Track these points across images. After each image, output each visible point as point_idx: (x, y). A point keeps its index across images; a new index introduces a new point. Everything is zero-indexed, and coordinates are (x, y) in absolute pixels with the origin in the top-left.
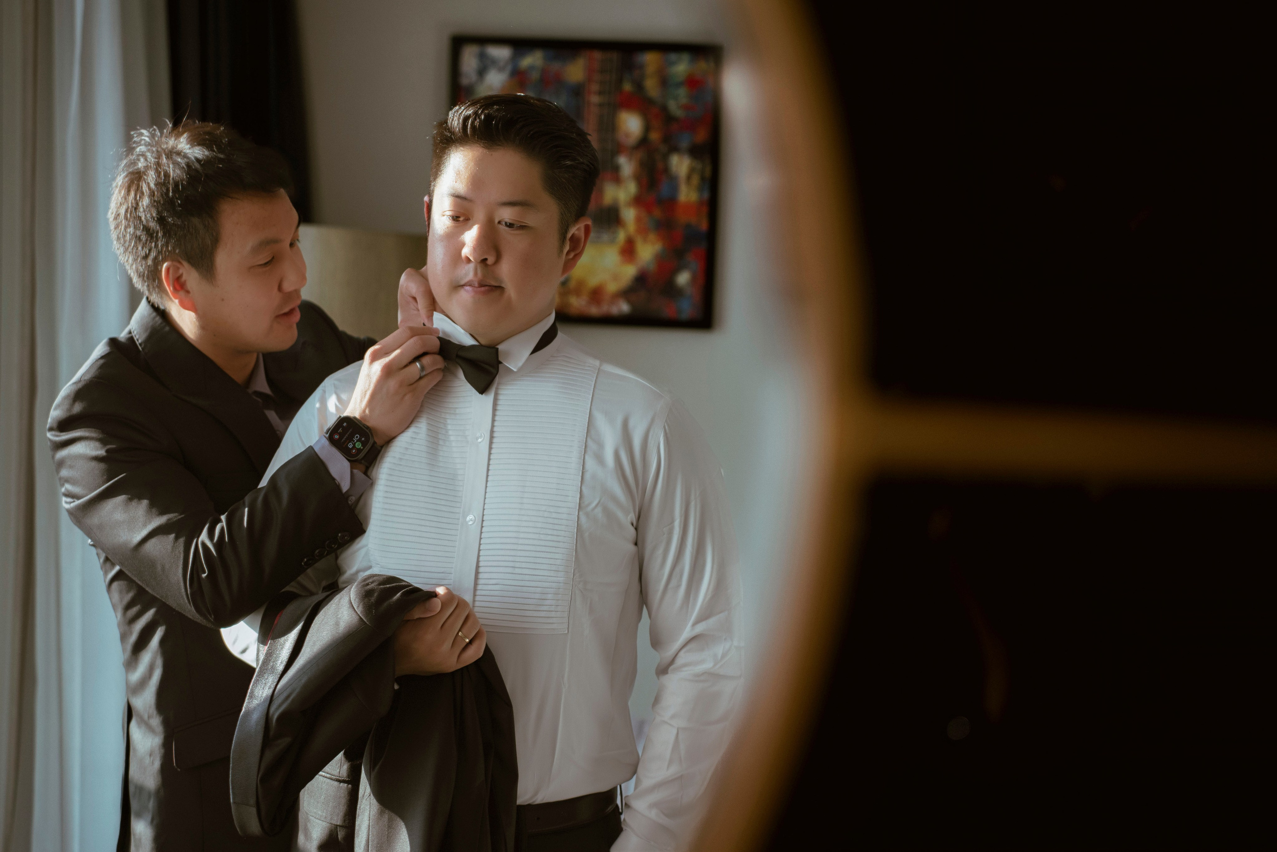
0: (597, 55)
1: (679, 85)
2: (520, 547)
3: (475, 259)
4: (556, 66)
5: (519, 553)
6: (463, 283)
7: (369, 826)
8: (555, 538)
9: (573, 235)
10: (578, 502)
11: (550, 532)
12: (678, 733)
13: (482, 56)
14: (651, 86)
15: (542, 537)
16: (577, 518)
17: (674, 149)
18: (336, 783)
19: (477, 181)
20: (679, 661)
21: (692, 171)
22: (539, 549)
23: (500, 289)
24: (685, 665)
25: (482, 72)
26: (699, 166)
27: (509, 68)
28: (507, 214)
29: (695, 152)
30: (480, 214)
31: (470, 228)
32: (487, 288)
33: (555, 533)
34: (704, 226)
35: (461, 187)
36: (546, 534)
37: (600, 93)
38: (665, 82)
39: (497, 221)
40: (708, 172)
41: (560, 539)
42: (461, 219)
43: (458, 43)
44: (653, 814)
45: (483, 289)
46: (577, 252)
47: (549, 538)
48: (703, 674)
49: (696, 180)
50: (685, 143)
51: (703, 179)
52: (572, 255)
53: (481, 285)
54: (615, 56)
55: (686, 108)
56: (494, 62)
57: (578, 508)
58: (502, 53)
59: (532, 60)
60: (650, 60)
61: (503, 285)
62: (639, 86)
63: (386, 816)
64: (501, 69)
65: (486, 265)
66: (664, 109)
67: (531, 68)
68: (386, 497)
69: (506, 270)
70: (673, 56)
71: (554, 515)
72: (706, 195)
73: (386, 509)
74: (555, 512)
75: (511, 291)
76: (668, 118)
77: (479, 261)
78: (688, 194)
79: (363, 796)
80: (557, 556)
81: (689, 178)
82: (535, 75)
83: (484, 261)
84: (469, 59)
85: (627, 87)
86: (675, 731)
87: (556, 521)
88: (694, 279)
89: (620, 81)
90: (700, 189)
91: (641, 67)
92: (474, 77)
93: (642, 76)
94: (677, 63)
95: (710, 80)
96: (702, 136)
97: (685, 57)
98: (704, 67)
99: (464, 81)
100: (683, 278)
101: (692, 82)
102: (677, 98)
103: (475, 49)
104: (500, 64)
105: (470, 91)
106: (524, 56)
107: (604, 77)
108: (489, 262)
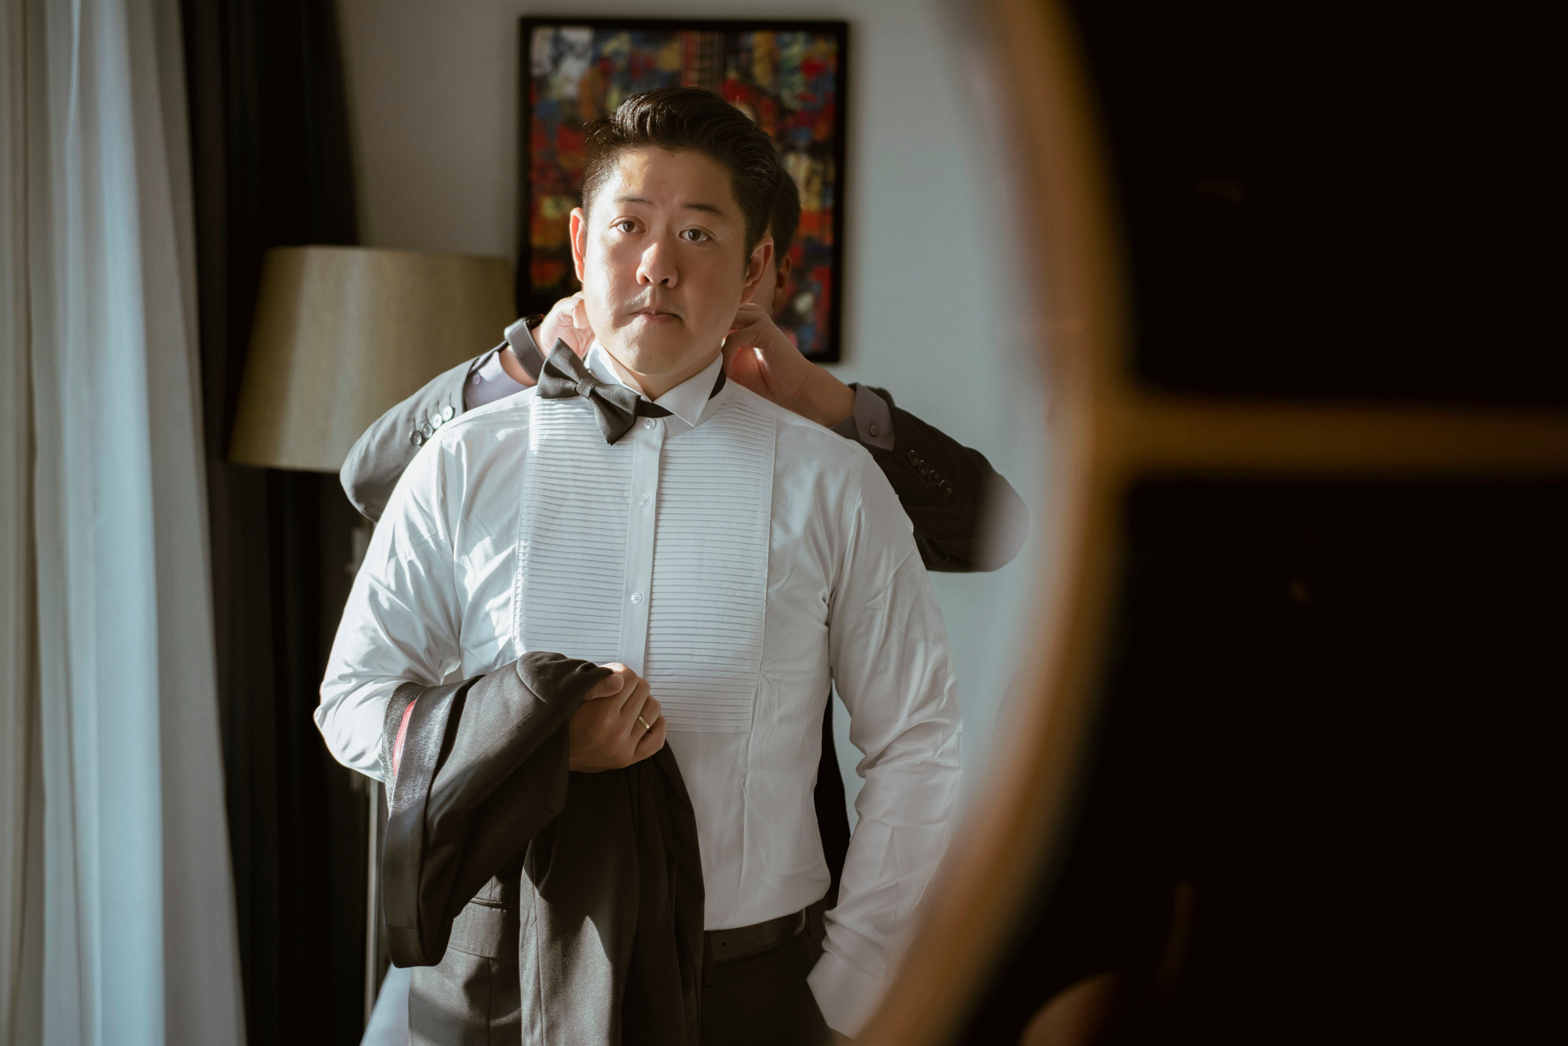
0: (696, 37)
1: (793, 71)
2: (700, 632)
3: (654, 280)
4: (645, 51)
5: (698, 638)
6: (636, 308)
7: (538, 956)
8: (741, 620)
10: (766, 577)
11: (734, 613)
12: (893, 834)
13: (557, 41)
14: (761, 72)
15: (726, 619)
16: (765, 596)
17: (791, 148)
18: (487, 909)
19: (653, 182)
20: (894, 752)
21: (812, 173)
22: (722, 633)
23: (678, 319)
24: (901, 756)
25: (557, 60)
26: (820, 168)
27: (589, 55)
29: (814, 151)
30: (656, 226)
31: (647, 245)
32: (665, 317)
33: (741, 614)
34: (828, 240)
35: (636, 189)
36: (731, 616)
38: (777, 67)
39: (678, 233)
40: (831, 176)
41: (747, 621)
42: (635, 230)
43: (528, 25)
44: (865, 929)
45: (661, 317)
47: (734, 620)
48: (922, 763)
49: (816, 185)
50: (802, 141)
51: (825, 183)
52: (751, 282)
53: (659, 312)
54: (716, 38)
55: (802, 98)
56: (571, 47)
57: (766, 584)
58: (580, 37)
59: (618, 45)
60: (759, 41)
61: (682, 316)
62: (746, 73)
63: (559, 943)
64: (580, 56)
65: (667, 288)
66: (777, 100)
67: (617, 53)
68: (532, 575)
69: (690, 294)
70: (787, 37)
71: (739, 593)
72: (829, 203)
73: (533, 589)
74: (740, 590)
75: (691, 320)
76: (783, 112)
77: (659, 281)
78: (809, 202)
79: (527, 922)
80: (743, 641)
81: (808, 182)
82: (621, 63)
83: (665, 282)
84: (542, 45)
85: (732, 75)
86: (889, 831)
87: (741, 600)
88: (817, 304)
89: (724, 68)
90: (822, 196)
91: (750, 50)
92: (547, 66)
93: (751, 62)
94: (787, 45)
95: (831, 65)
96: (823, 131)
97: (801, 37)
98: (824, 48)
99: (536, 71)
100: (804, 303)
101: (809, 67)
102: (792, 87)
103: (548, 32)
104: (579, 50)
105: (544, 83)
106: (607, 40)
107: (706, 64)
108: (670, 284)
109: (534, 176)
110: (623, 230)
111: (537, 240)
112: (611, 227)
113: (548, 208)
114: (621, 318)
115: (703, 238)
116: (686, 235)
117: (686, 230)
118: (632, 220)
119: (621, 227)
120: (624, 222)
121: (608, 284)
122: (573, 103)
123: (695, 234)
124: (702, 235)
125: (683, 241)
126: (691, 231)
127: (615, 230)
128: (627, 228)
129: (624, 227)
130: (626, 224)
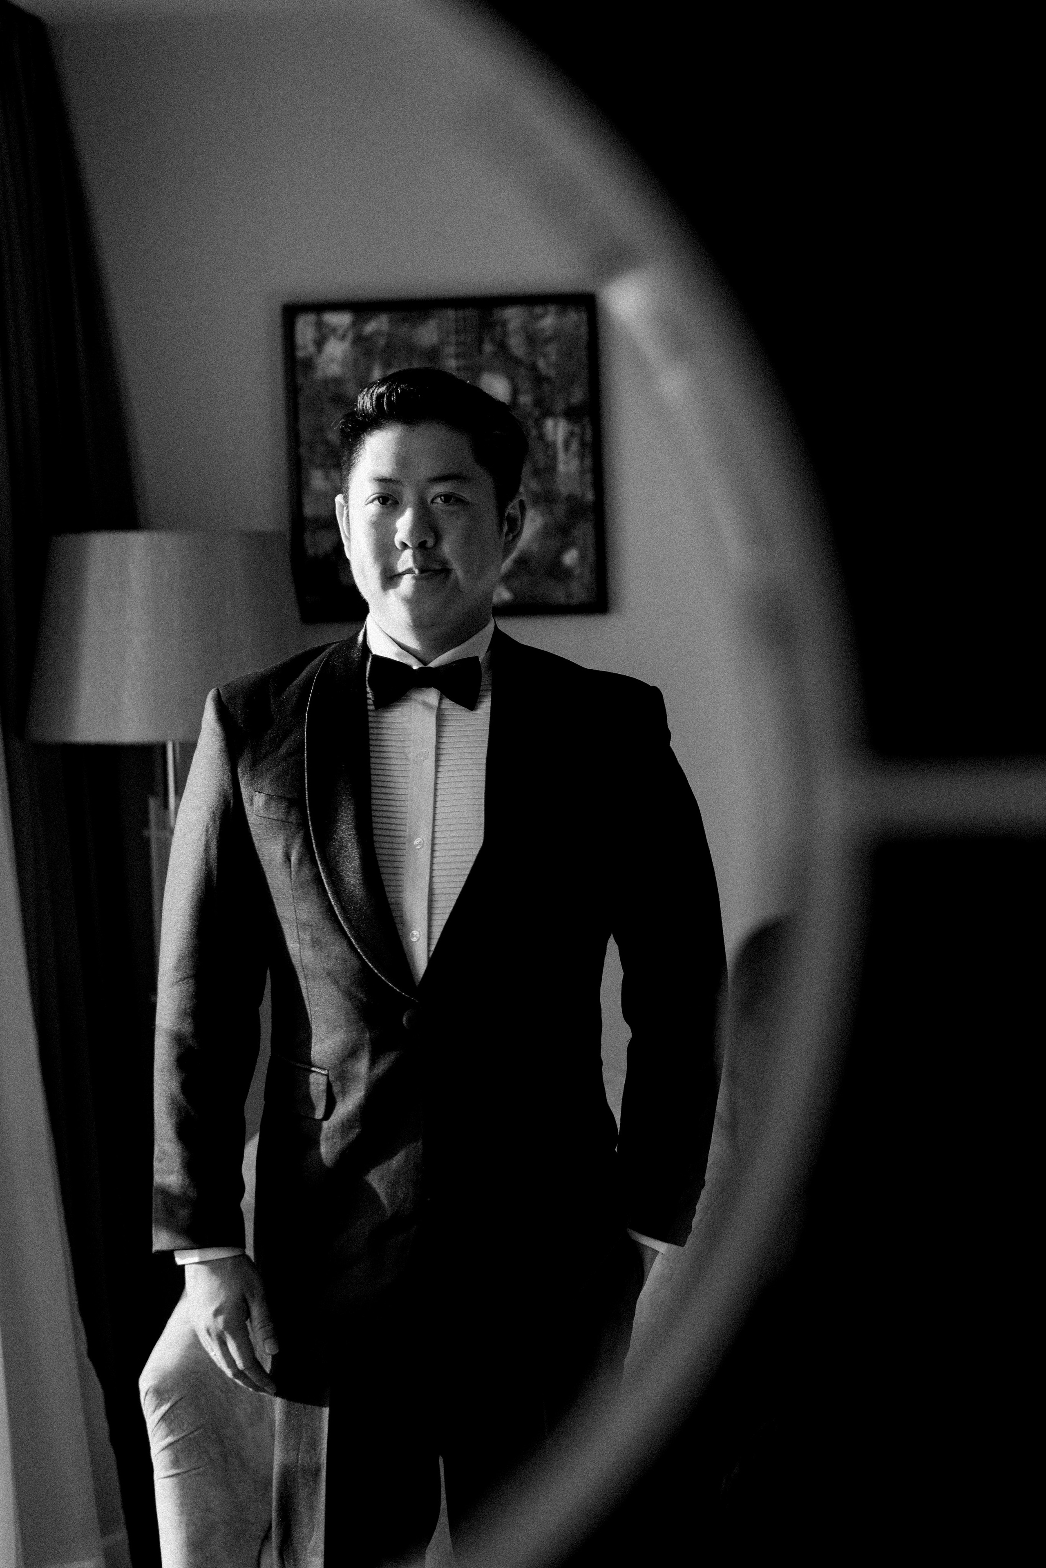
0: (451, 314)
1: (548, 341)
3: (413, 544)
4: (404, 330)
6: (401, 571)
9: (509, 514)
13: (320, 325)
14: (517, 345)
17: (548, 413)
21: (569, 436)
23: (445, 571)
25: (320, 343)
26: (577, 429)
27: (350, 335)
29: (571, 414)
30: (409, 495)
31: (402, 513)
32: (428, 574)
34: (590, 496)
35: (386, 469)
37: (457, 356)
38: (532, 339)
39: (429, 499)
40: (588, 437)
42: (389, 502)
43: (291, 312)
46: (516, 532)
49: (575, 446)
50: (559, 407)
51: (583, 444)
52: (510, 537)
53: (422, 571)
54: (471, 313)
55: (557, 366)
56: (334, 330)
58: (341, 320)
59: (377, 325)
60: (514, 316)
62: (502, 345)
64: (343, 338)
65: (425, 551)
66: (534, 367)
67: (378, 333)
70: (539, 310)
72: (588, 462)
76: (539, 380)
77: (417, 545)
78: (567, 464)
81: (567, 445)
82: (381, 342)
83: (422, 544)
84: (305, 329)
85: (489, 347)
88: (582, 557)
89: (480, 341)
90: (582, 457)
91: (504, 324)
92: (311, 349)
93: (505, 334)
94: (542, 316)
96: (578, 395)
97: (552, 309)
98: (574, 318)
99: (300, 354)
100: (571, 557)
101: (561, 337)
102: (545, 356)
103: (311, 318)
104: (340, 332)
105: (309, 364)
106: (366, 321)
107: (462, 338)
108: (428, 545)
109: (303, 451)
110: (379, 504)
111: (307, 513)
112: (369, 503)
113: (317, 480)
114: (390, 582)
116: (438, 500)
117: (437, 496)
118: (384, 496)
119: (376, 502)
120: (378, 498)
122: (338, 381)
123: (447, 499)
124: (453, 499)
125: (436, 505)
126: (442, 496)
127: (371, 505)
128: (381, 502)
129: (379, 502)
130: (380, 499)
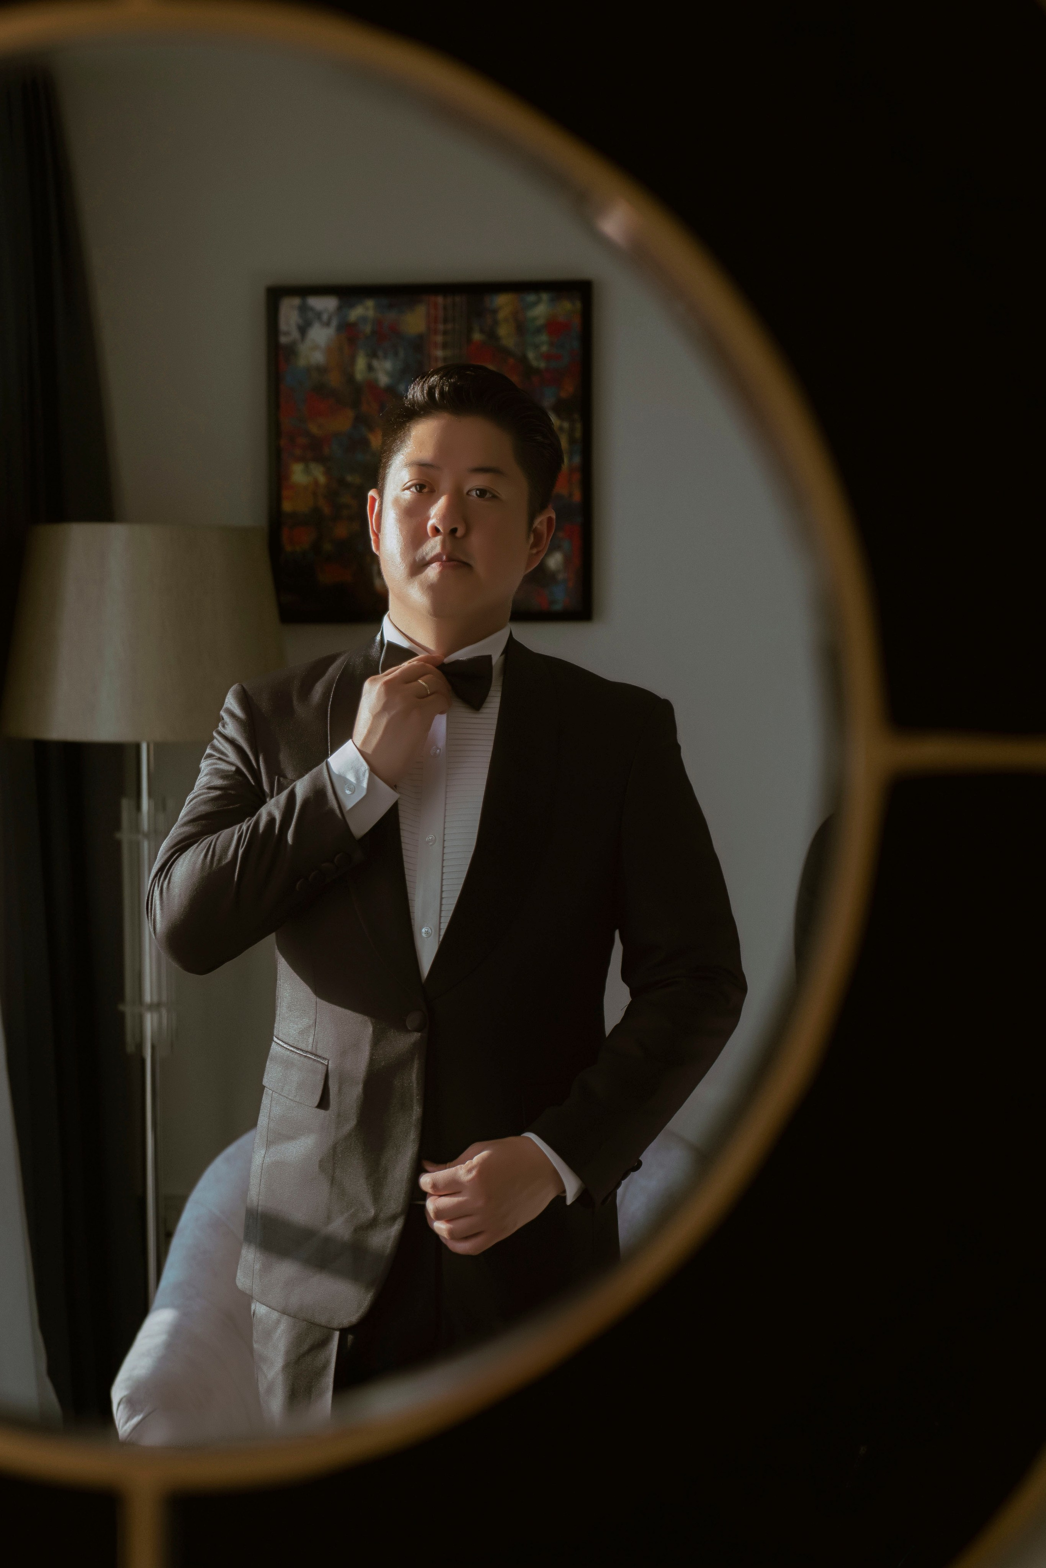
0: (440, 300)
1: (538, 331)
3: (444, 530)
4: (391, 316)
6: (428, 558)
9: (536, 528)
13: (303, 309)
14: (506, 333)
19: (444, 447)
23: (467, 565)
25: (303, 330)
26: (566, 425)
27: (334, 323)
28: (478, 481)
29: (562, 410)
30: (446, 483)
31: (435, 501)
32: (455, 563)
34: (577, 496)
35: (427, 454)
37: (445, 346)
38: (521, 328)
39: (465, 491)
40: (578, 434)
42: (426, 490)
43: (275, 295)
45: (452, 563)
46: (540, 549)
50: (549, 401)
51: (572, 441)
52: (535, 551)
53: (449, 559)
54: (460, 300)
55: (547, 357)
56: (319, 315)
58: (326, 304)
59: (363, 311)
60: (503, 302)
61: (472, 563)
62: (492, 335)
64: (328, 324)
65: (456, 538)
66: (524, 359)
67: (364, 319)
69: (477, 543)
70: (531, 298)
72: (577, 460)
75: (480, 567)
76: (529, 371)
77: (448, 531)
82: (367, 328)
83: (454, 531)
84: (289, 314)
85: (477, 336)
88: (567, 561)
89: (469, 330)
91: (494, 312)
92: (295, 334)
93: (496, 323)
94: (536, 304)
95: (577, 322)
96: (568, 389)
97: (545, 296)
98: (568, 307)
99: (283, 340)
100: (555, 561)
101: (553, 327)
102: (537, 347)
103: (296, 301)
104: (325, 317)
105: (291, 351)
106: (352, 306)
107: (450, 326)
108: (459, 534)
109: (284, 443)
110: (415, 491)
111: (287, 506)
112: (404, 490)
113: (297, 474)
114: (417, 568)
115: (488, 495)
116: (474, 493)
117: (473, 490)
118: (421, 483)
119: (413, 489)
120: (415, 485)
121: (402, 539)
122: (322, 370)
123: (482, 493)
124: (488, 494)
125: (471, 498)
126: (478, 489)
127: (407, 492)
128: (418, 489)
129: (416, 489)
130: (417, 486)
